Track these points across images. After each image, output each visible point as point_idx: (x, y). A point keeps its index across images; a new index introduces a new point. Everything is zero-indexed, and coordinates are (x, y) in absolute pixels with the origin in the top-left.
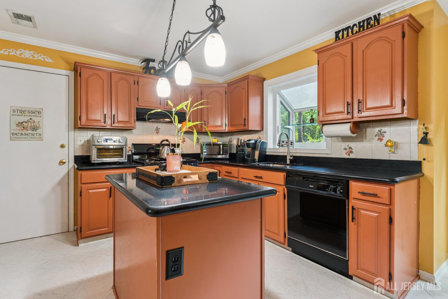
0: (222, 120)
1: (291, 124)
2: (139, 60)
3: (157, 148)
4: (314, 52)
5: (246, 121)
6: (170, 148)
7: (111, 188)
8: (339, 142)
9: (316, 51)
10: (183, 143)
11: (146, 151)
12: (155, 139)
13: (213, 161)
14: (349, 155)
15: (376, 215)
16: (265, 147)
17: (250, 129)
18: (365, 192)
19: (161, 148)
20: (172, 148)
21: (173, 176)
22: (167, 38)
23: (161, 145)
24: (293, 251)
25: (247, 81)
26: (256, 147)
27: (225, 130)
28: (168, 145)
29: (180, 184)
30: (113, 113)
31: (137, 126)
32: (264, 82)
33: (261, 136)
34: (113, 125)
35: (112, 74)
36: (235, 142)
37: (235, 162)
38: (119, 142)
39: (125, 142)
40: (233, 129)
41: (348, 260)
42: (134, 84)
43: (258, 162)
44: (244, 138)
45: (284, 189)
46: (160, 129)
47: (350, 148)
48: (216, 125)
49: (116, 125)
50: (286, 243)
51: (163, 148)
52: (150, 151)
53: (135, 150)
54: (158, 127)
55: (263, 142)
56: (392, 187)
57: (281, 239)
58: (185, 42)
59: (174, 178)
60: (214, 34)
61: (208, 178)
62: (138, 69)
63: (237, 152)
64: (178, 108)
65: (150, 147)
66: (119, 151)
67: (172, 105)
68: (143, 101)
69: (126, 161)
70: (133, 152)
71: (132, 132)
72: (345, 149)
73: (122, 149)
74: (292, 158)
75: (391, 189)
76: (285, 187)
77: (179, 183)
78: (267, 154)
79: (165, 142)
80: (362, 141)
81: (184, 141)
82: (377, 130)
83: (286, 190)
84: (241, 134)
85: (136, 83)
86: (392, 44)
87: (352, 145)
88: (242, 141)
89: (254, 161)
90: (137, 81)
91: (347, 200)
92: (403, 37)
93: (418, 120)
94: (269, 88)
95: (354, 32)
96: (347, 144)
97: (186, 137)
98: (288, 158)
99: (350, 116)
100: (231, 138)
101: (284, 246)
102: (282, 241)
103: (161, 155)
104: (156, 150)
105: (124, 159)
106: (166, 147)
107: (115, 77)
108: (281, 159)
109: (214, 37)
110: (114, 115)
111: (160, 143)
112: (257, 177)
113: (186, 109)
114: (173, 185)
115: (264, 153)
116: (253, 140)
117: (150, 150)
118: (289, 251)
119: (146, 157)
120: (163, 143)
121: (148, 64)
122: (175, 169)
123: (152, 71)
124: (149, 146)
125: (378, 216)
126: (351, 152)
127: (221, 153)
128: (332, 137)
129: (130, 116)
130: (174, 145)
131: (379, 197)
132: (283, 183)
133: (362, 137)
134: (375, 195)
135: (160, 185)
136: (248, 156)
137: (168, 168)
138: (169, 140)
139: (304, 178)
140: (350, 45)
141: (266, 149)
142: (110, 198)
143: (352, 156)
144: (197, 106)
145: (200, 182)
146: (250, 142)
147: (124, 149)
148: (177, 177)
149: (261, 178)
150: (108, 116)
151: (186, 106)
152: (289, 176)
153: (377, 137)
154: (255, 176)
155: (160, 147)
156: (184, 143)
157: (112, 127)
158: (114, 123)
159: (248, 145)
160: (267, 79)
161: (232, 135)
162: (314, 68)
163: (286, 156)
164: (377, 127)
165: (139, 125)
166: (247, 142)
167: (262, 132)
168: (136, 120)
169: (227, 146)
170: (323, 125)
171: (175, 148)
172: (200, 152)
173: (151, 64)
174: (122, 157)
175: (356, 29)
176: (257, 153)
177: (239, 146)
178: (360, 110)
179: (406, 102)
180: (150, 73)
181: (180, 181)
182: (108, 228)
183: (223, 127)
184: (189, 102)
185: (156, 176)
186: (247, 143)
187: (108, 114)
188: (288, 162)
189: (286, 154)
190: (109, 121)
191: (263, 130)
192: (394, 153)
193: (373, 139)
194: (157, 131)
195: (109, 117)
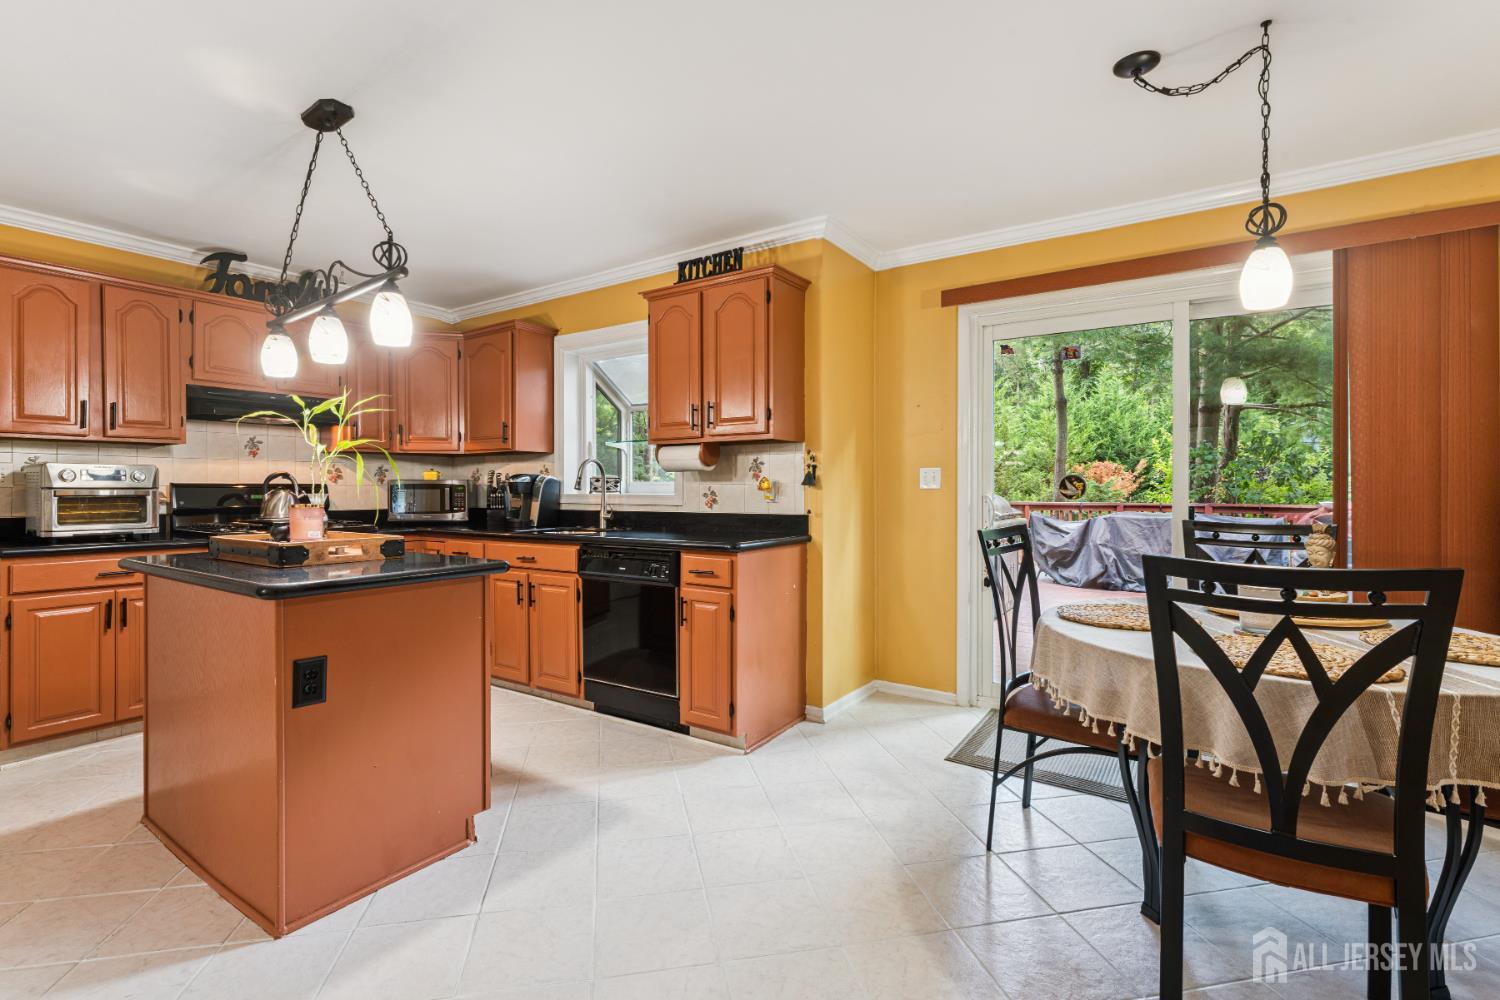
0: (449, 421)
1: (623, 439)
2: (192, 250)
3: (253, 497)
4: (641, 296)
5: (507, 430)
6: (295, 497)
7: (109, 605)
8: (696, 480)
9: (645, 294)
10: (335, 482)
11: (213, 505)
12: (245, 472)
13: (429, 529)
14: (711, 507)
15: (714, 607)
16: (557, 491)
17: (517, 449)
18: (701, 570)
19: (266, 496)
20: (302, 495)
21: (306, 547)
22: (290, 248)
23: (269, 486)
24: (598, 709)
25: (509, 333)
26: (534, 492)
27: (459, 450)
28: (290, 488)
29: (320, 563)
30: (110, 399)
31: (189, 435)
32: (556, 338)
33: (548, 465)
34: (110, 432)
35: (107, 290)
36: (484, 481)
37: (485, 528)
38: (133, 478)
39: (152, 480)
40: (477, 447)
41: (679, 699)
42: (181, 320)
43: (537, 527)
44: (506, 470)
45: (577, 580)
46: (261, 443)
47: (713, 493)
48: (434, 436)
49: (118, 431)
50: (582, 695)
51: (273, 495)
52: (226, 505)
53: (182, 503)
54: (255, 438)
55: (550, 481)
56: (734, 558)
57: (572, 687)
58: (332, 279)
59: (307, 551)
60: (388, 294)
61: (383, 551)
62: (191, 275)
63: (489, 505)
64: (318, 409)
65: (230, 492)
66: (132, 503)
67: (302, 403)
68: (207, 368)
69: (156, 530)
70: (175, 506)
71: (169, 452)
72: (705, 495)
73: (142, 499)
74: (609, 516)
75: (732, 562)
76: (577, 576)
77: (319, 560)
78: (564, 507)
79: (279, 481)
80: (731, 480)
81: (339, 477)
82: (752, 457)
83: (580, 580)
84: (503, 461)
85: (186, 317)
86: (753, 308)
87: (716, 486)
88: (503, 478)
89: (528, 524)
90: (189, 311)
91: (676, 589)
92: (768, 300)
93: (804, 444)
94: (567, 352)
95: (708, 272)
96: (708, 484)
97: (345, 466)
98: (603, 515)
99: (698, 433)
100: (478, 471)
101: (577, 701)
102: (574, 690)
103: (265, 515)
104: (248, 501)
105: (149, 526)
106: (283, 493)
107: (114, 300)
108: (588, 518)
109: (388, 300)
110: (113, 406)
111: (262, 482)
112: (524, 559)
113: (335, 412)
114: (306, 562)
115: (555, 507)
116: (526, 475)
117: (228, 502)
118: (590, 712)
119: (216, 521)
120: (271, 482)
121: (224, 265)
122: (309, 536)
123: (238, 284)
124: (226, 491)
125: (716, 610)
126: (714, 501)
127: (447, 507)
128: (683, 471)
129: (166, 406)
130: (306, 488)
131: (717, 577)
132: (574, 568)
133: (731, 472)
134: (711, 574)
135: (277, 563)
136: (516, 513)
137: (292, 535)
138: (292, 474)
139: (610, 554)
140: (696, 296)
141: (559, 496)
142: (105, 631)
143: (716, 510)
144: (365, 406)
145: (365, 557)
146: (519, 480)
147: (149, 498)
148: (314, 548)
149: (532, 560)
150: (92, 406)
151: (338, 407)
152: (585, 552)
153: (752, 472)
154: (521, 556)
155: (263, 493)
156: (339, 481)
157: (104, 436)
158: (113, 426)
159: (514, 488)
160: (563, 331)
161: (479, 462)
162: (642, 327)
163: (598, 512)
164: (752, 453)
165: (195, 431)
166: (511, 481)
167: (551, 457)
168: (185, 418)
169: (464, 491)
170: (659, 447)
171: (309, 495)
172: (386, 507)
173: (235, 267)
174: (144, 519)
175: (709, 267)
176: (536, 506)
177: (494, 491)
178: (712, 421)
179: (772, 412)
180: (231, 292)
181: (320, 556)
182: (100, 712)
183: (451, 443)
184: (344, 398)
185: (266, 548)
186: (511, 484)
187: (92, 400)
188: (603, 525)
189: (598, 508)
190: (94, 421)
191: (551, 451)
192: (773, 501)
193: (745, 476)
194: (253, 449)
195: (97, 411)
